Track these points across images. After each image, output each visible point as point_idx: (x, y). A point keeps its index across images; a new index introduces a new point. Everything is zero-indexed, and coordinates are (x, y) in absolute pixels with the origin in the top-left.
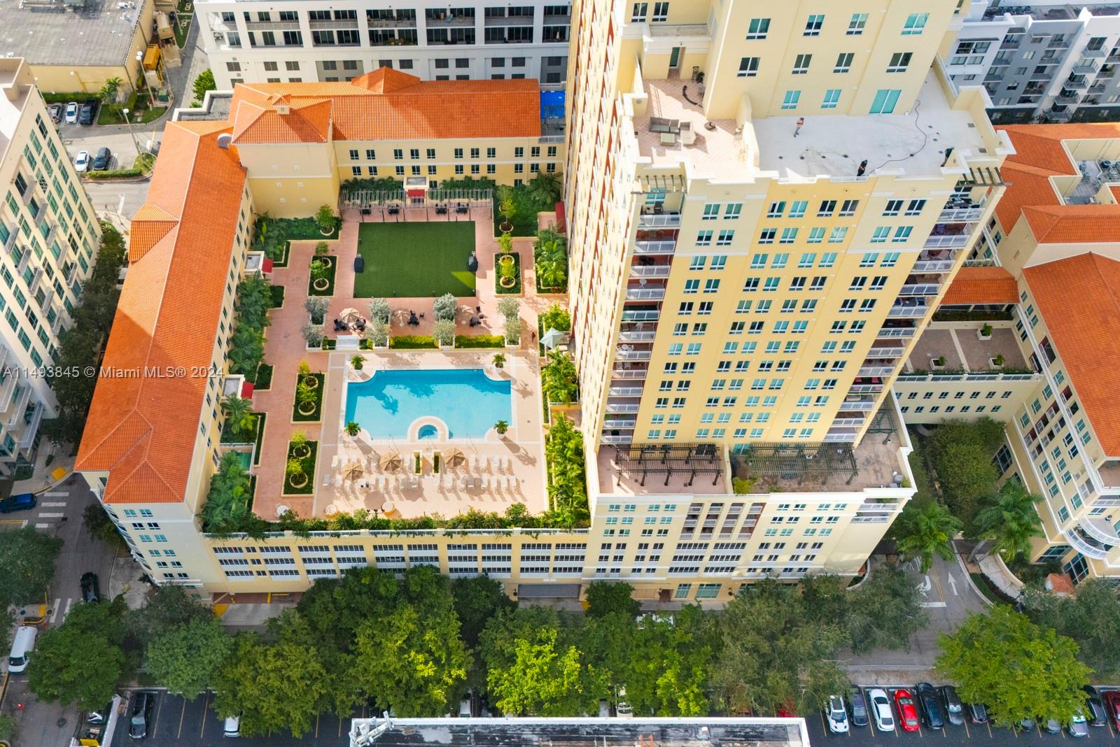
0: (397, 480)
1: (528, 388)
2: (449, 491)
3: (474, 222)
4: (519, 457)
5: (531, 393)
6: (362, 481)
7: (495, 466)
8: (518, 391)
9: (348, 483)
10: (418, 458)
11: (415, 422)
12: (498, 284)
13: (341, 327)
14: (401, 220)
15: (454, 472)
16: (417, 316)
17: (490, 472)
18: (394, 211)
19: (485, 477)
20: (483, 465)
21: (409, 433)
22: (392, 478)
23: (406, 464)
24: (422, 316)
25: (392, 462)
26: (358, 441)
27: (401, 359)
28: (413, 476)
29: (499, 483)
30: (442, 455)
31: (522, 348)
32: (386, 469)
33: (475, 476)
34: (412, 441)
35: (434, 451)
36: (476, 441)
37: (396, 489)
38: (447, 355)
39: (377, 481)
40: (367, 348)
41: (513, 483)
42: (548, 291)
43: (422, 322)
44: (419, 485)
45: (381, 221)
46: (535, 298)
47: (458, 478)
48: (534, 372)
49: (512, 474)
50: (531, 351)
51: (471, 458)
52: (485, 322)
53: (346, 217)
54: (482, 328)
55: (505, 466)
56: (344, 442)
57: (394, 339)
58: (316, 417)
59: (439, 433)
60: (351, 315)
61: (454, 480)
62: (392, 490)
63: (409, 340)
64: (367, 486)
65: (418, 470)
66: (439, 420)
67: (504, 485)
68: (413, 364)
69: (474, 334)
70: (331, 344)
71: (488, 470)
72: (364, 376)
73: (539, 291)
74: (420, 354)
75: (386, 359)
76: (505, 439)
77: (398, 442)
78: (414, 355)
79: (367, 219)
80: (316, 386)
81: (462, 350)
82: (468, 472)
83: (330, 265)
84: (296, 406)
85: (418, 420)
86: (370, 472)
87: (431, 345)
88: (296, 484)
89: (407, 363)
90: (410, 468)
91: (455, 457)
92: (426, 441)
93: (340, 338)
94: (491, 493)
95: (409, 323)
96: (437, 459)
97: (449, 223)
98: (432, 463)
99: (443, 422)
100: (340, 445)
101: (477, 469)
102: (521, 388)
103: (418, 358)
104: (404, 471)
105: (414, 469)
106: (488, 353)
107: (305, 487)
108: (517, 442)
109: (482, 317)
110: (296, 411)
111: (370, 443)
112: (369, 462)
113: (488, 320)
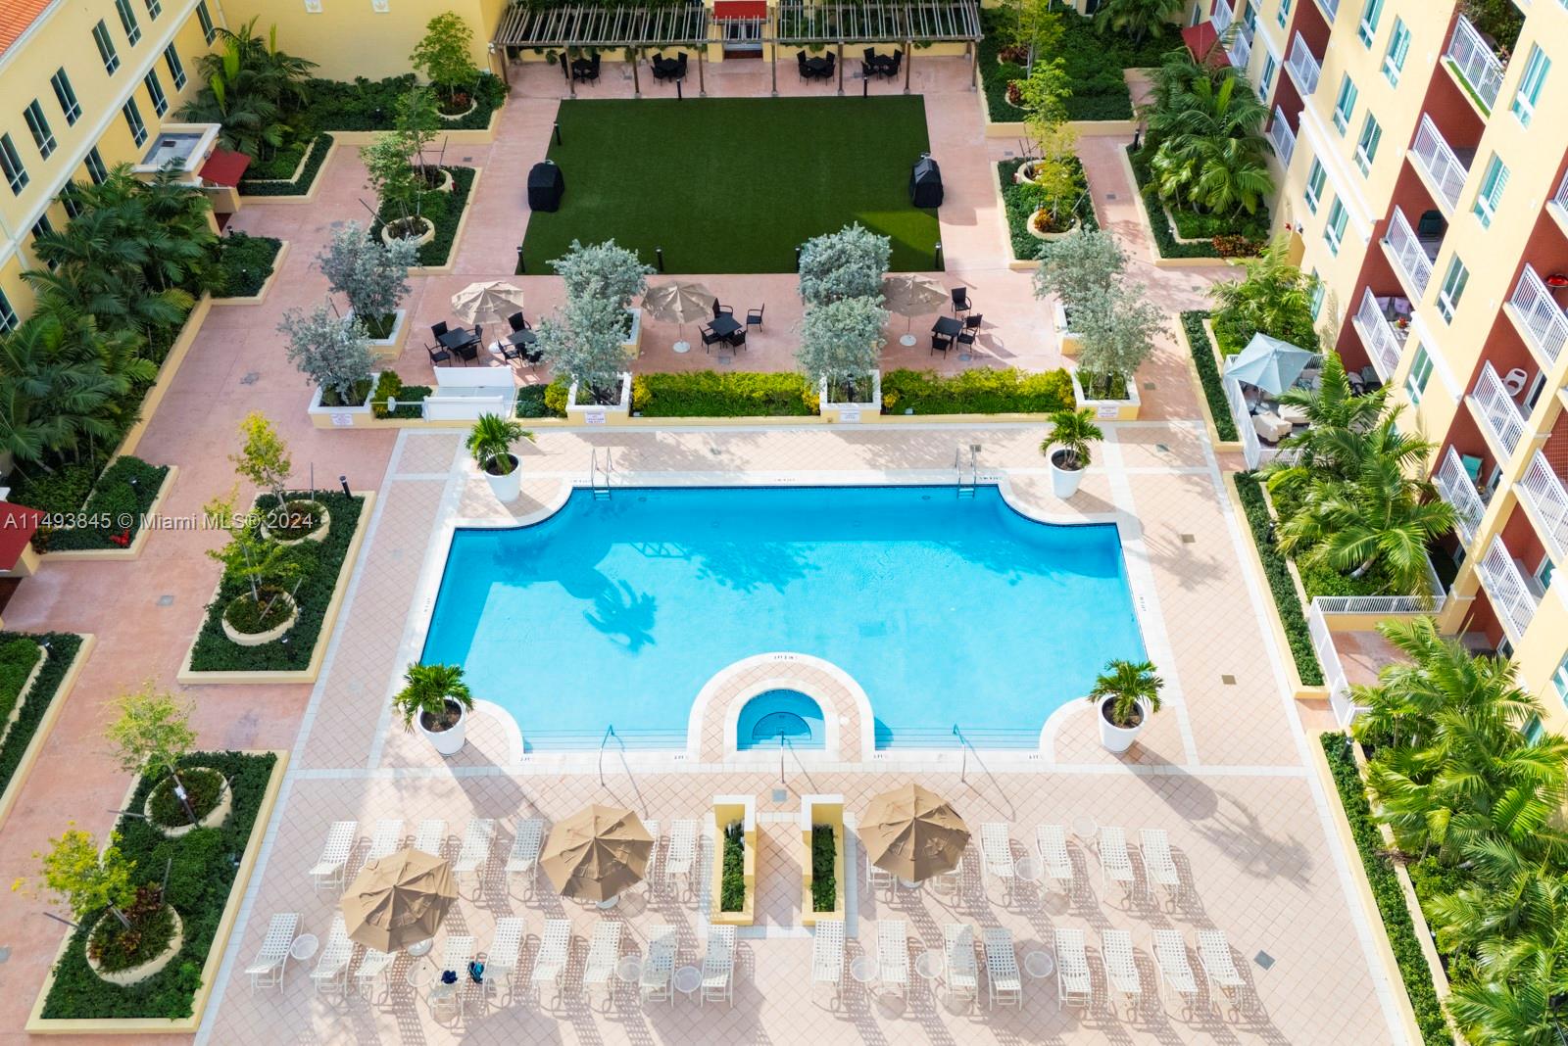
0: (627, 945)
1: (1198, 551)
2: (895, 1007)
3: (920, 98)
4: (1220, 839)
5: (1212, 571)
6: (450, 949)
7: (1108, 881)
8: (1155, 560)
9: (378, 963)
10: (735, 836)
11: (721, 678)
12: (1018, 234)
13: (458, 348)
14: (691, 92)
15: (912, 907)
16: (740, 317)
17: (1089, 911)
18: (672, 70)
19: (1072, 935)
20: (1051, 870)
21: (695, 723)
22: (602, 935)
23: (678, 866)
24: (754, 320)
25: (601, 848)
26: (463, 757)
27: (674, 450)
28: (709, 927)
29: (1144, 966)
30: (850, 821)
31: (1142, 414)
32: (570, 890)
33: (1020, 928)
34: (710, 755)
35: (808, 801)
36: (1002, 760)
37: (622, 993)
38: (851, 437)
39: (528, 948)
40: (544, 412)
41: (1221, 971)
42: (1205, 251)
43: (754, 341)
44: (740, 967)
45: (629, 94)
46: (1158, 274)
47: (937, 940)
48: (1208, 495)
49: (1202, 922)
50: (1175, 425)
51: (990, 840)
52: (987, 341)
53: (519, 87)
54: (979, 356)
55: (1162, 877)
56: (400, 763)
57: (649, 382)
58: (294, 653)
59: (832, 721)
60: (490, 295)
61: (913, 950)
62: (598, 999)
63: (705, 385)
64: (476, 972)
65: (733, 898)
66: (828, 667)
67: (1176, 981)
68: (721, 466)
69: (950, 371)
70: (409, 402)
71: (1077, 897)
72: (522, 503)
73: (1169, 248)
74: (746, 437)
75: (617, 451)
76: (1133, 754)
77: (648, 761)
78: (723, 439)
79: (586, 92)
80: (319, 535)
81: (909, 422)
82: (978, 909)
83: (447, 186)
84: (216, 612)
85: (737, 667)
86: (498, 905)
87: (790, 403)
88: (110, 965)
89: (698, 463)
90: (695, 886)
91: (922, 829)
92: (770, 757)
93: (449, 376)
94: (1108, 1023)
95: (707, 340)
96: (823, 839)
97: (842, 101)
98: (803, 858)
99: (844, 678)
100: (382, 777)
101: (1021, 891)
102: (1168, 552)
103: (739, 449)
104: (666, 902)
105: (716, 892)
106: (1011, 434)
107: (159, 982)
108: (1192, 767)
109: (975, 322)
110: (212, 630)
111: (514, 763)
112: (499, 850)
113: (997, 336)
